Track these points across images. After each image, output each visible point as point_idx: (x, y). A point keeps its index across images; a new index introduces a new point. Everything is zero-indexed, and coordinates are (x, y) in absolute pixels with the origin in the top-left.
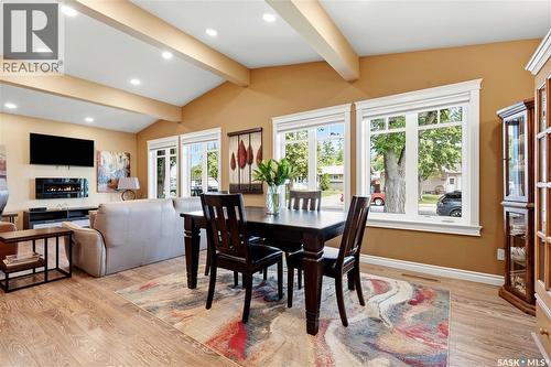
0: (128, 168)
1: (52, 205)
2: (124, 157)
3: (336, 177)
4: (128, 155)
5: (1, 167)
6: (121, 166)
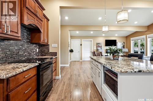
0: (124, 46)
2: (123, 43)
5: (101, 47)
6: (122, 45)
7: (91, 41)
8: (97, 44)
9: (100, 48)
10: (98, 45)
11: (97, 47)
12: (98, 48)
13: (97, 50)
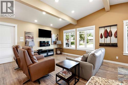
0: (58, 38)
1: (44, 48)
2: (57, 35)
3: (90, 40)
4: (58, 35)
5: (32, 38)
6: (56, 37)
7: (14, 27)
8: (26, 33)
9: (30, 40)
10: (27, 35)
11: (25, 38)
12: (27, 40)
13: (26, 43)
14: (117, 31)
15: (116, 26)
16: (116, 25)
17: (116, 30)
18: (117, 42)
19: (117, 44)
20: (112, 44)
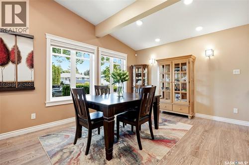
14: (33, 52)
15: (32, 40)
16: (32, 38)
17: (33, 49)
18: (33, 80)
19: (33, 83)
20: (19, 83)
